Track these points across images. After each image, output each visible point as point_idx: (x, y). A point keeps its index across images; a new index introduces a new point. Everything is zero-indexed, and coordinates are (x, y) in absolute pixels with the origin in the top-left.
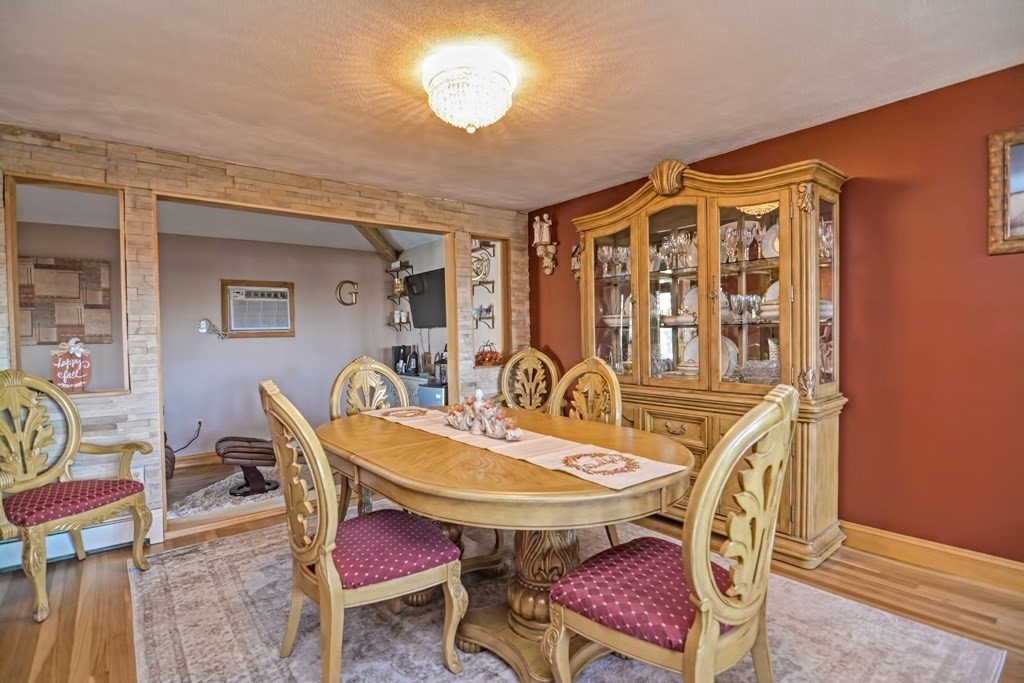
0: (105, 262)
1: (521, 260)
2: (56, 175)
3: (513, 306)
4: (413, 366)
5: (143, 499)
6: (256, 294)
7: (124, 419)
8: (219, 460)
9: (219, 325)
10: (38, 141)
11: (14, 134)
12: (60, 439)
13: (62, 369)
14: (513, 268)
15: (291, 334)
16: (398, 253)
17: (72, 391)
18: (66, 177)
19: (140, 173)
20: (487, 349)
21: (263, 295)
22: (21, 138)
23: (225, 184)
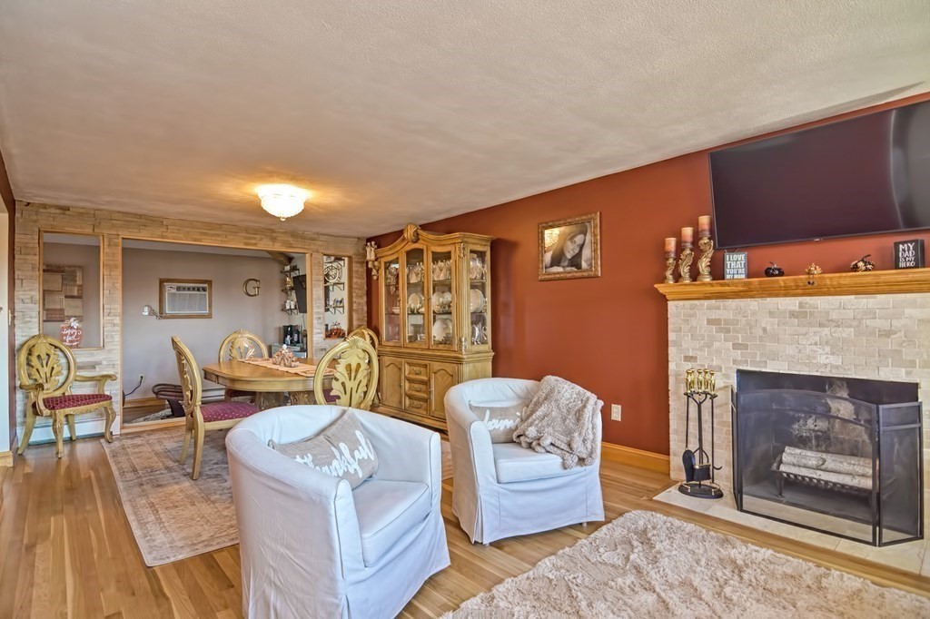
0: (79, 267)
1: (360, 270)
2: (67, 229)
3: (354, 300)
4: (296, 340)
5: (111, 404)
6: (184, 289)
7: (100, 363)
8: (154, 396)
9: (157, 310)
10: (58, 211)
11: (45, 208)
12: (65, 372)
13: (66, 335)
14: (354, 275)
15: (209, 316)
16: (290, 259)
17: (71, 347)
18: (72, 230)
19: (113, 226)
20: (335, 327)
21: (189, 289)
22: (49, 210)
23: (162, 230)
